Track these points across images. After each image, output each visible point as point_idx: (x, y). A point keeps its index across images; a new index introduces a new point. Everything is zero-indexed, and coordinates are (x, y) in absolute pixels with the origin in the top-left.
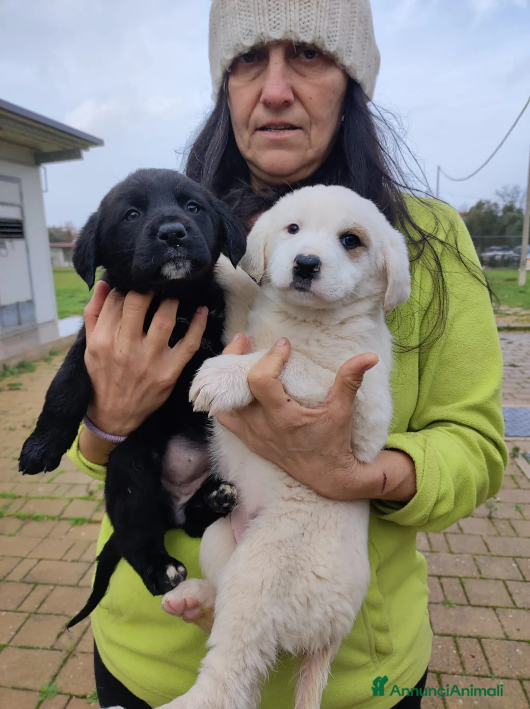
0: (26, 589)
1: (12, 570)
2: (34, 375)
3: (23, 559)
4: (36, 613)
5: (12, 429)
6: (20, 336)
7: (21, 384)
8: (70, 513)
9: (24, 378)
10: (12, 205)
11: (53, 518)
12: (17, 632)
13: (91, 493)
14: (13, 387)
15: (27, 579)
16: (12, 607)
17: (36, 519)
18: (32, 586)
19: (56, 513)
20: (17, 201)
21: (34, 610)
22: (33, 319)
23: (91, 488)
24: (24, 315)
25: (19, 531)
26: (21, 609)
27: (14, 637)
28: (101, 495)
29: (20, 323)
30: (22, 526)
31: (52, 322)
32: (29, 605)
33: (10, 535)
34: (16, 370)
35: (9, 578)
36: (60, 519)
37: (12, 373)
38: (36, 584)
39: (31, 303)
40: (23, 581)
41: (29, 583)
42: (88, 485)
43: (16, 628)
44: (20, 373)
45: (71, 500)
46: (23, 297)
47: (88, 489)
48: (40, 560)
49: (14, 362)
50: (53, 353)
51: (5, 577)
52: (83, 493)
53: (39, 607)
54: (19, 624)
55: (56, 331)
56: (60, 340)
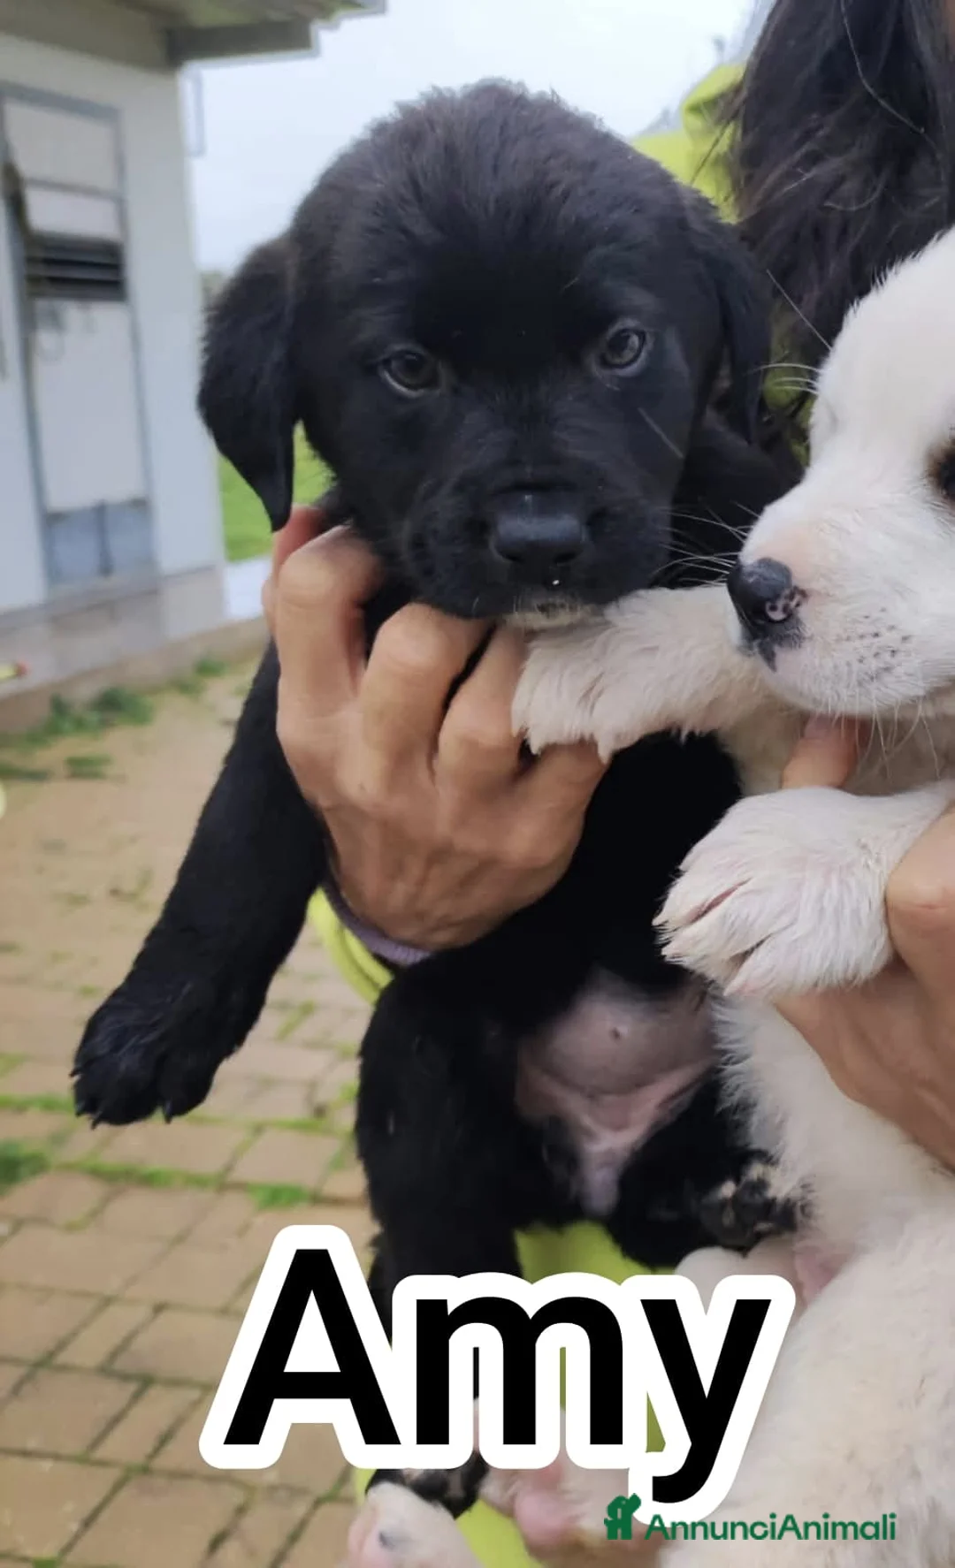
0: (114, 1395)
1: (74, 1334)
2: (148, 733)
3: (108, 1301)
4: (146, 1470)
5: (77, 900)
6: (106, 608)
7: (105, 761)
8: (257, 1167)
9: (116, 742)
10: (90, 192)
11: (198, 1182)
12: (88, 1523)
13: (320, 1112)
14: (82, 769)
15: (119, 1365)
16: (74, 1446)
17: (148, 1181)
18: (132, 1387)
19: (210, 1165)
20: (106, 180)
21: (138, 1458)
22: (148, 560)
23: (322, 1096)
24: (122, 545)
25: (95, 1214)
26: (100, 1453)
27: (77, 1537)
28: (346, 1118)
29: (106, 569)
30: (106, 1201)
31: (206, 572)
32: (126, 1445)
33: (71, 1228)
34: (93, 717)
35: (62, 1358)
36: (223, 1184)
37: (80, 725)
38: (146, 1381)
39: (141, 506)
40: (106, 1370)
41: (125, 1377)
42: (312, 1086)
43: (86, 1511)
44: (105, 724)
45: (259, 1129)
46: (118, 488)
47: (309, 1098)
48: (159, 1309)
49: (85, 692)
50: (207, 669)
51: (51, 1355)
52: (296, 1110)
53: (157, 1451)
54: (94, 1501)
55: (218, 597)
56: (232, 629)
